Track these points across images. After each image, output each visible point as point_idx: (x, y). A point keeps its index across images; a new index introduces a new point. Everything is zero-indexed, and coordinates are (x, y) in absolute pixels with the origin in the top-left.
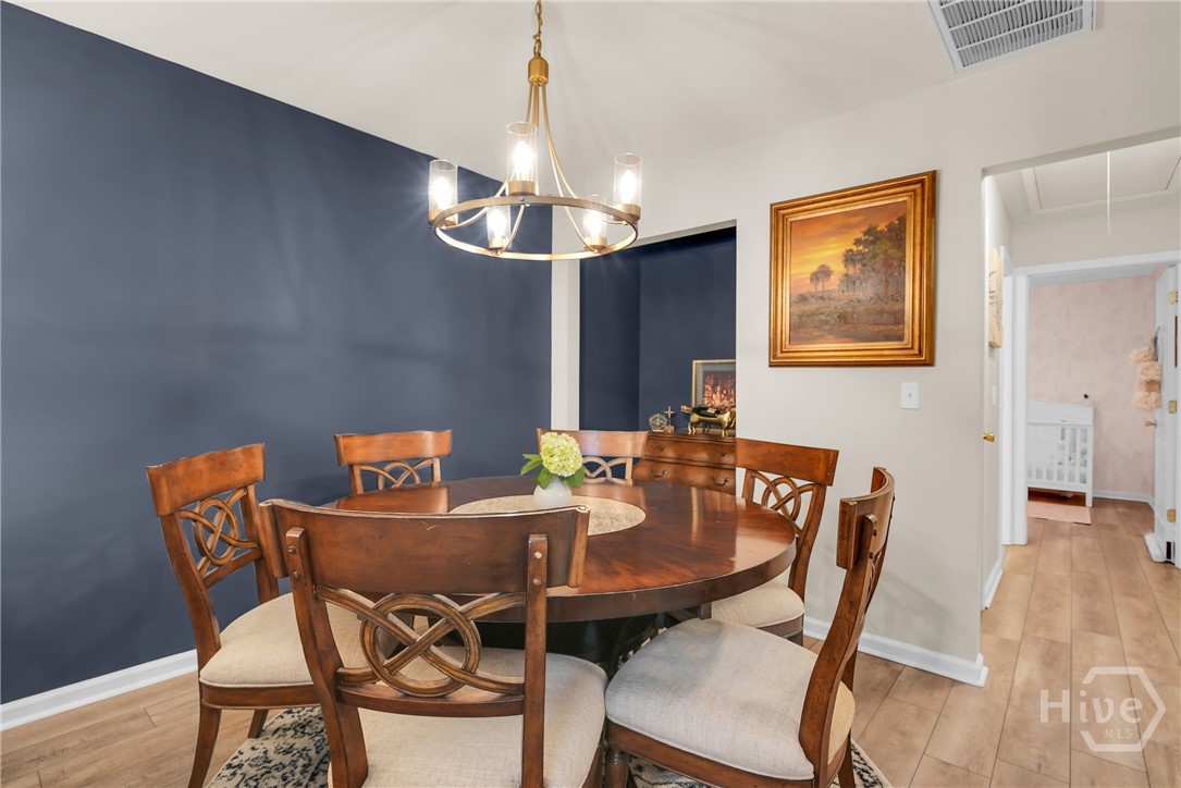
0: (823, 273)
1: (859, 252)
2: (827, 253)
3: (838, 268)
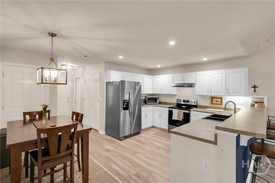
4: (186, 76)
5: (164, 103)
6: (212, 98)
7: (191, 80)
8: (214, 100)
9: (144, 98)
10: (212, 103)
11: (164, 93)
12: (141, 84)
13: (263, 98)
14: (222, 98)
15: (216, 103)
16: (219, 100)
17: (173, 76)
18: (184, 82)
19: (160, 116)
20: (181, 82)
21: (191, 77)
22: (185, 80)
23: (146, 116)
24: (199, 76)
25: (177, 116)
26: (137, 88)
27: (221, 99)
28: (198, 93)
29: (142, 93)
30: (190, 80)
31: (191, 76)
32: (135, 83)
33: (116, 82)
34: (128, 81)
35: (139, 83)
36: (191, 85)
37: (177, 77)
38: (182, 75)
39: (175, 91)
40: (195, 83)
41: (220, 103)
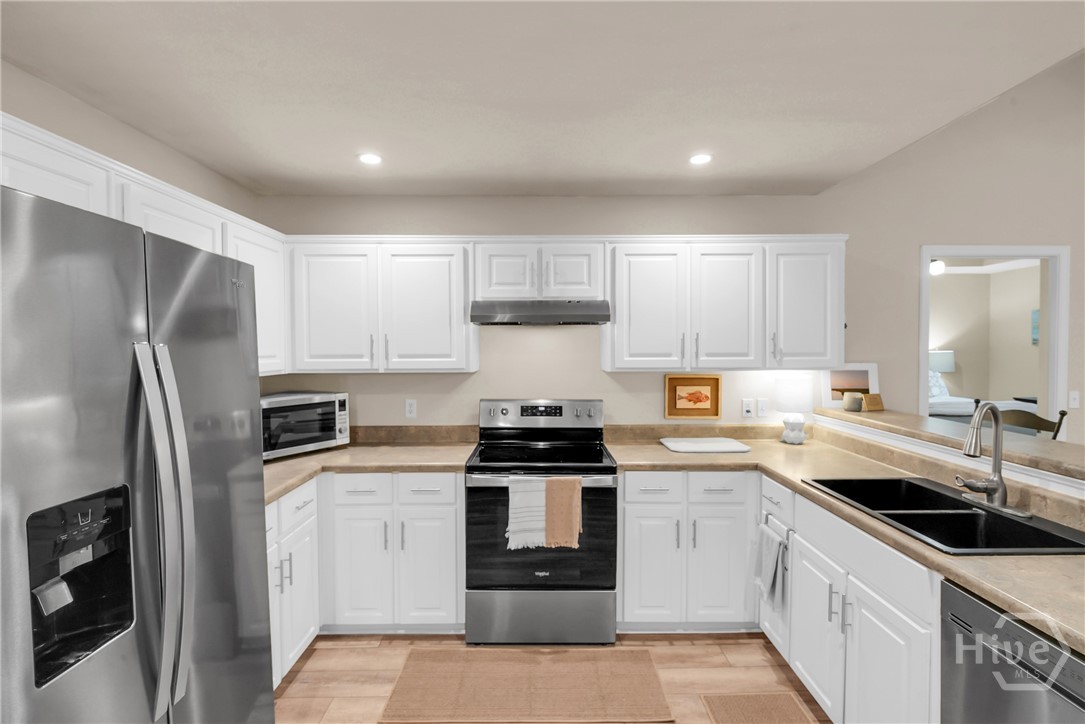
4: (555, 255)
5: (383, 434)
6: (674, 382)
7: (585, 280)
8: (682, 391)
10: (672, 409)
11: (397, 363)
13: (865, 373)
14: (717, 379)
15: (691, 405)
16: (706, 391)
17: (465, 252)
18: (540, 290)
19: (395, 536)
20: (526, 292)
21: (585, 260)
22: (552, 282)
23: (287, 573)
24: (632, 259)
25: (542, 524)
27: (715, 383)
28: (628, 359)
30: (581, 283)
31: (589, 255)
37: (495, 261)
38: (527, 245)
40: (608, 299)
41: (707, 405)
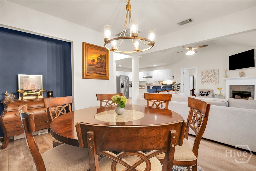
0: (93, 61)
1: (99, 58)
2: (94, 57)
3: (96, 60)
9: (131, 83)
12: (129, 77)
17: (144, 73)
22: (149, 74)
23: (131, 91)
24: (154, 72)
26: (127, 79)
28: (154, 80)
29: (129, 81)
31: (151, 72)
32: (126, 76)
33: (118, 76)
34: (123, 76)
35: (128, 76)
36: (150, 77)
38: (147, 72)
39: (145, 80)
40: (152, 75)
